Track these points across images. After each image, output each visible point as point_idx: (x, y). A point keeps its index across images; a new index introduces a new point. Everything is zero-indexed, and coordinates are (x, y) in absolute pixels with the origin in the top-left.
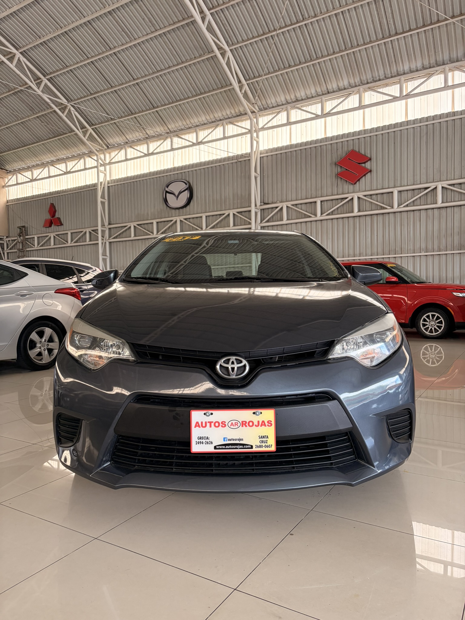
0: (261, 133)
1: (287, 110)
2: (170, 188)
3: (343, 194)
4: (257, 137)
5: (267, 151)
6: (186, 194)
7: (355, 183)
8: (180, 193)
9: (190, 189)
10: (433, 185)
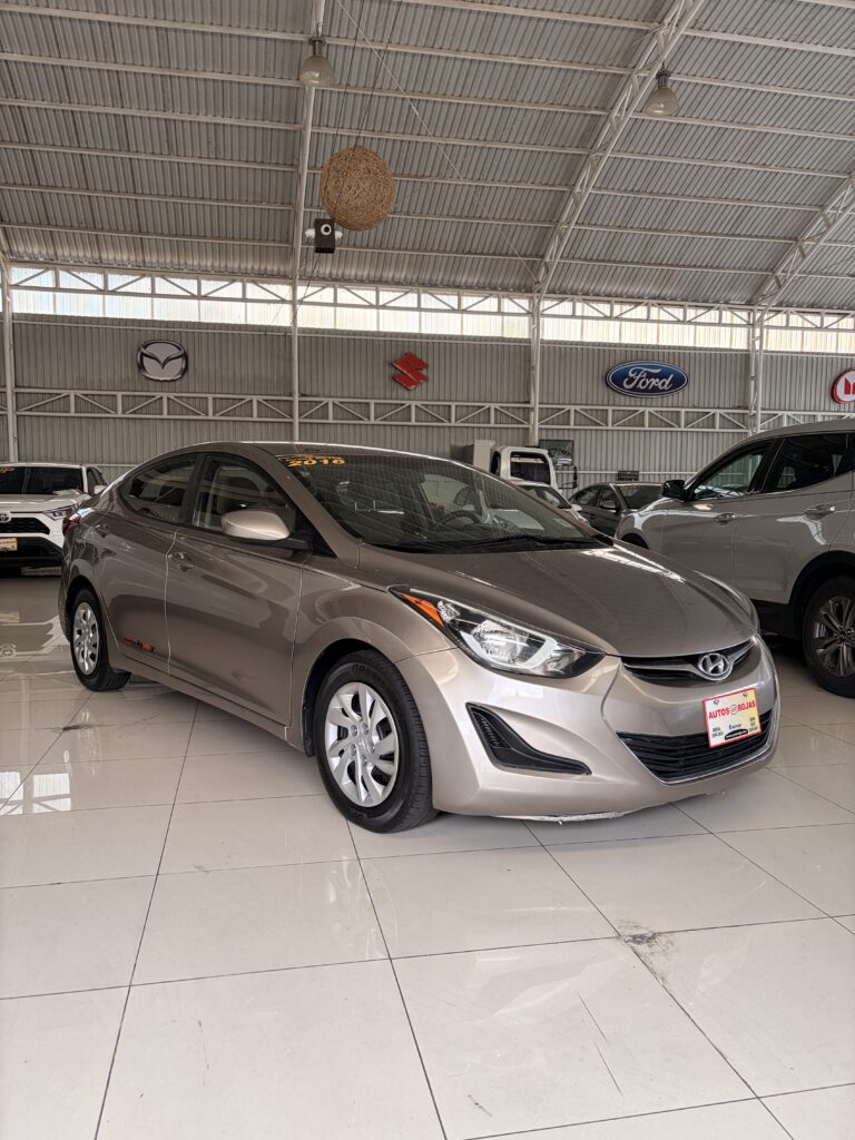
1: (334, 287)
2: (149, 350)
3: (397, 399)
4: (297, 310)
6: (179, 364)
7: (411, 390)
8: (168, 360)
10: (487, 405)
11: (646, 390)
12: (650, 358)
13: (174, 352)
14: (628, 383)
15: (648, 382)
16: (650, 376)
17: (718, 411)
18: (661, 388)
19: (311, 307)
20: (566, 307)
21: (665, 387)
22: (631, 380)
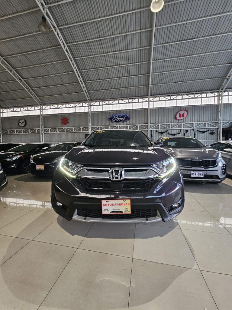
0: (44, 110)
1: (50, 105)
2: (20, 121)
3: (62, 127)
4: (43, 111)
5: (45, 115)
6: (24, 123)
7: (65, 125)
8: (23, 123)
9: (26, 122)
10: (80, 127)
11: (119, 121)
12: (119, 113)
13: (24, 121)
14: (114, 120)
15: (119, 119)
16: (119, 117)
17: (139, 125)
18: (122, 120)
19: (46, 110)
20: (98, 103)
21: (124, 120)
22: (114, 119)
